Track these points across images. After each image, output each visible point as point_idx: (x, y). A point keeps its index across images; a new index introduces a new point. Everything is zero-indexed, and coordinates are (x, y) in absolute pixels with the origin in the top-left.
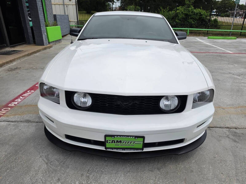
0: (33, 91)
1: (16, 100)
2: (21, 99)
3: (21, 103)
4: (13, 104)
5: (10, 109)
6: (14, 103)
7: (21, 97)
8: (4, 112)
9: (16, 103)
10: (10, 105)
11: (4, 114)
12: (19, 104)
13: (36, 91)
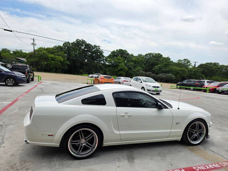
0: (194, 168)
1: (213, 167)
2: (209, 166)
3: (210, 163)
4: (217, 166)
5: (220, 163)
6: (215, 166)
7: (208, 168)
8: (224, 163)
9: (214, 165)
10: (219, 166)
11: (224, 162)
12: (212, 163)
13: (191, 166)
